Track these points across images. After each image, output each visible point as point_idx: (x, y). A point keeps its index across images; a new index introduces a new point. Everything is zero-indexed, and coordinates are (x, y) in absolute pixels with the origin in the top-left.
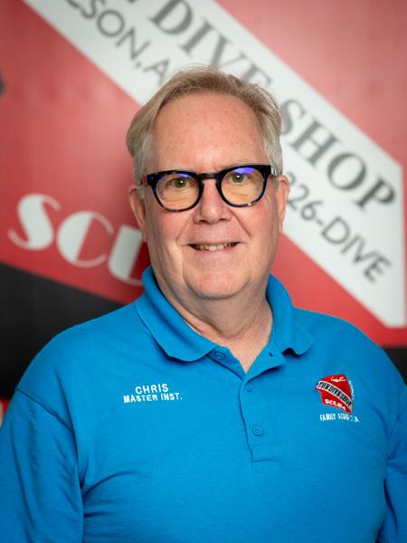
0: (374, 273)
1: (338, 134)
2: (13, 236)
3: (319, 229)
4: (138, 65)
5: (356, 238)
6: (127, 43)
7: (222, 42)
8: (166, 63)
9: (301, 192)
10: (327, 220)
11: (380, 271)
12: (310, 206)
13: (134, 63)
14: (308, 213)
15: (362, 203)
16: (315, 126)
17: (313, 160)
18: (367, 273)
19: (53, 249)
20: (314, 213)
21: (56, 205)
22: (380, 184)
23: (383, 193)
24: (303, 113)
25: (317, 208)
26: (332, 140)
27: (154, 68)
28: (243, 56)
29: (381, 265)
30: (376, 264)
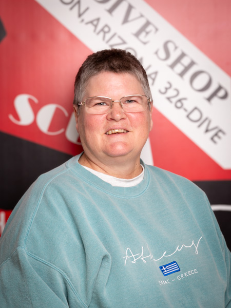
0: (216, 139)
1: (195, 60)
2: (11, 117)
3: (185, 114)
4: (83, 21)
5: (206, 119)
6: (76, 8)
7: (130, 8)
8: (98, 20)
9: (175, 93)
10: (190, 109)
11: (219, 138)
12: (180, 101)
13: (80, 20)
14: (179, 105)
15: (209, 99)
16: (183, 55)
17: (182, 74)
18: (212, 139)
19: (34, 124)
20: (182, 105)
21: (36, 100)
22: (220, 88)
23: (221, 93)
24: (176, 48)
25: (184, 102)
26: (192, 63)
27: (91, 22)
28: (142, 16)
29: (220, 134)
30: (218, 134)
